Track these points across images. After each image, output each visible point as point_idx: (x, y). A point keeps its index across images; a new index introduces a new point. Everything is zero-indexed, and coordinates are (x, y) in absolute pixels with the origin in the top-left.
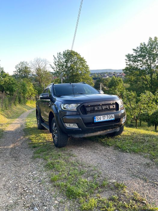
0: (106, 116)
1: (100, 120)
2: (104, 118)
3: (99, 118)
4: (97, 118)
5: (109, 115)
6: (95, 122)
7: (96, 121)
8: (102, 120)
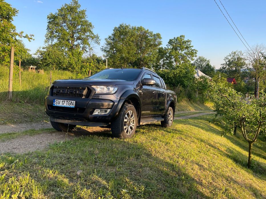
0: (66, 101)
1: (59, 104)
2: (63, 102)
3: (58, 102)
4: (57, 101)
5: (69, 101)
6: (53, 105)
7: (55, 104)
8: (61, 105)
